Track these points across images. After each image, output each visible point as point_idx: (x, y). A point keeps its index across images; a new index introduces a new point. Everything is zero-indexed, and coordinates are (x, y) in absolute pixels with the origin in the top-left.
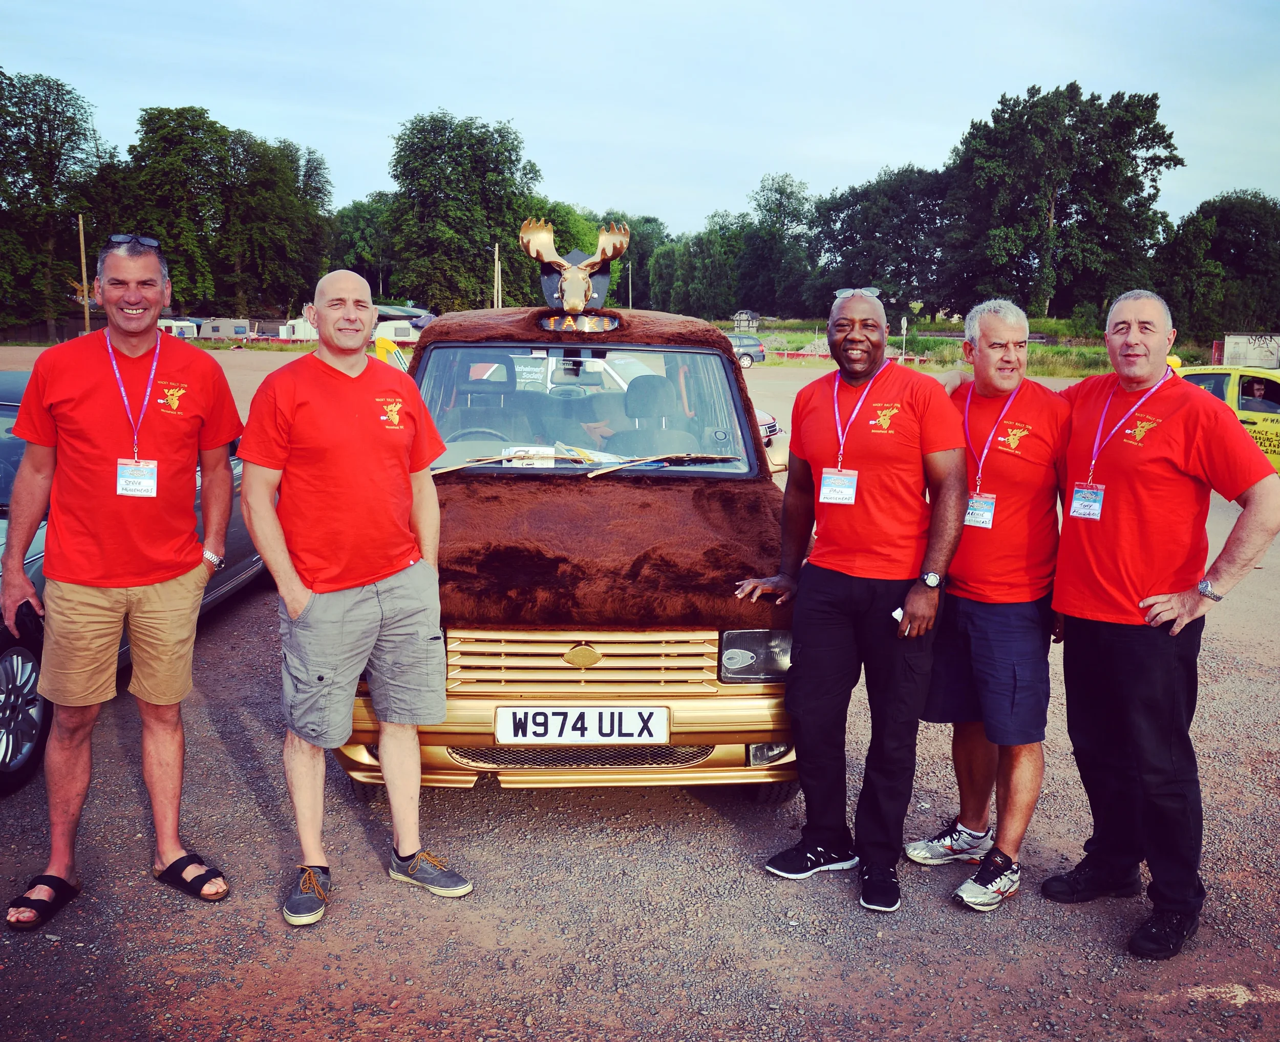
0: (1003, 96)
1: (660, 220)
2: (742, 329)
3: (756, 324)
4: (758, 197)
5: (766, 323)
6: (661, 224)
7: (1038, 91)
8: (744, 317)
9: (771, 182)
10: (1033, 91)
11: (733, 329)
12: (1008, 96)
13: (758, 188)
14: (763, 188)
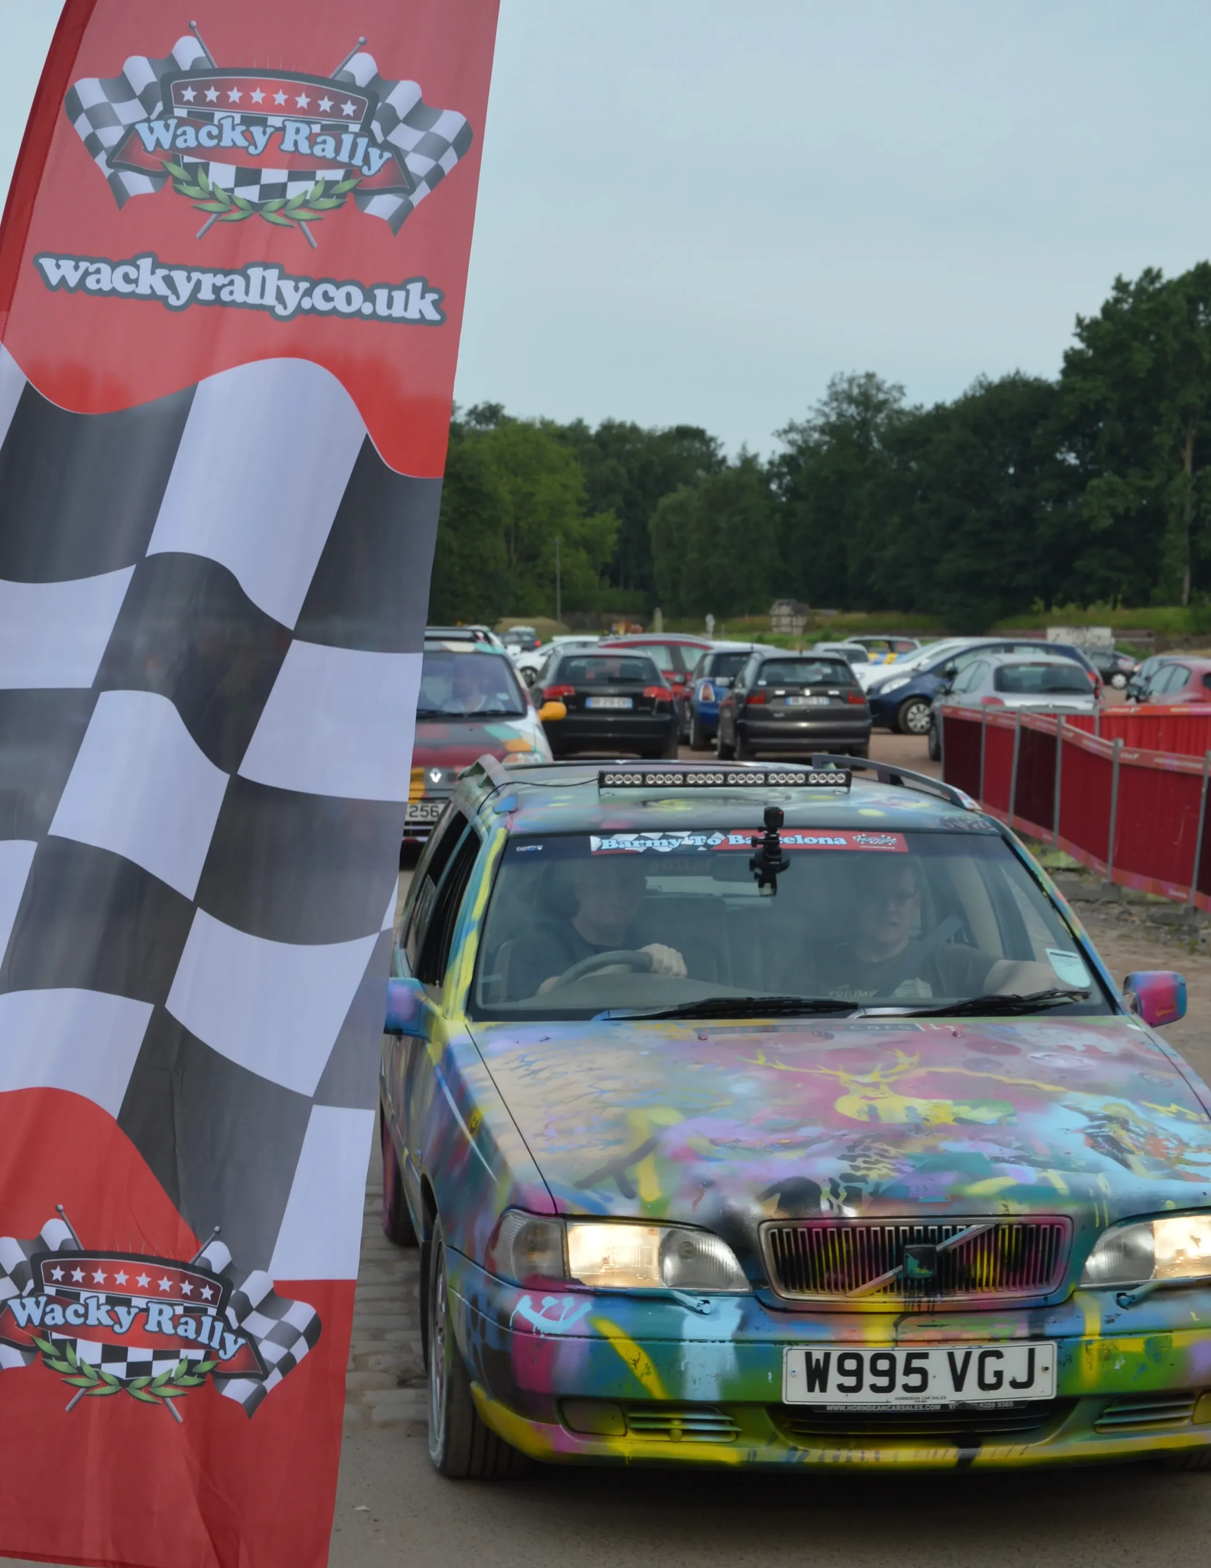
0: (1119, 280)
1: (710, 433)
2: (783, 629)
3: (801, 621)
4: (827, 409)
5: (818, 619)
6: (712, 439)
7: (1159, 275)
8: (785, 609)
9: (845, 386)
10: (1151, 276)
11: (769, 628)
12: (1126, 279)
13: (824, 395)
14: (835, 396)
